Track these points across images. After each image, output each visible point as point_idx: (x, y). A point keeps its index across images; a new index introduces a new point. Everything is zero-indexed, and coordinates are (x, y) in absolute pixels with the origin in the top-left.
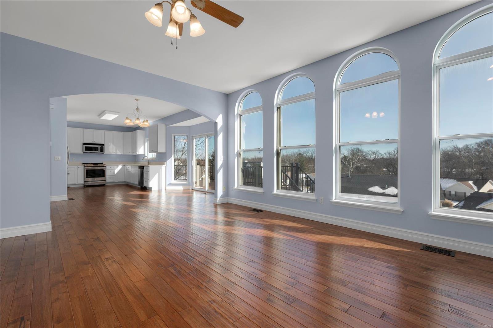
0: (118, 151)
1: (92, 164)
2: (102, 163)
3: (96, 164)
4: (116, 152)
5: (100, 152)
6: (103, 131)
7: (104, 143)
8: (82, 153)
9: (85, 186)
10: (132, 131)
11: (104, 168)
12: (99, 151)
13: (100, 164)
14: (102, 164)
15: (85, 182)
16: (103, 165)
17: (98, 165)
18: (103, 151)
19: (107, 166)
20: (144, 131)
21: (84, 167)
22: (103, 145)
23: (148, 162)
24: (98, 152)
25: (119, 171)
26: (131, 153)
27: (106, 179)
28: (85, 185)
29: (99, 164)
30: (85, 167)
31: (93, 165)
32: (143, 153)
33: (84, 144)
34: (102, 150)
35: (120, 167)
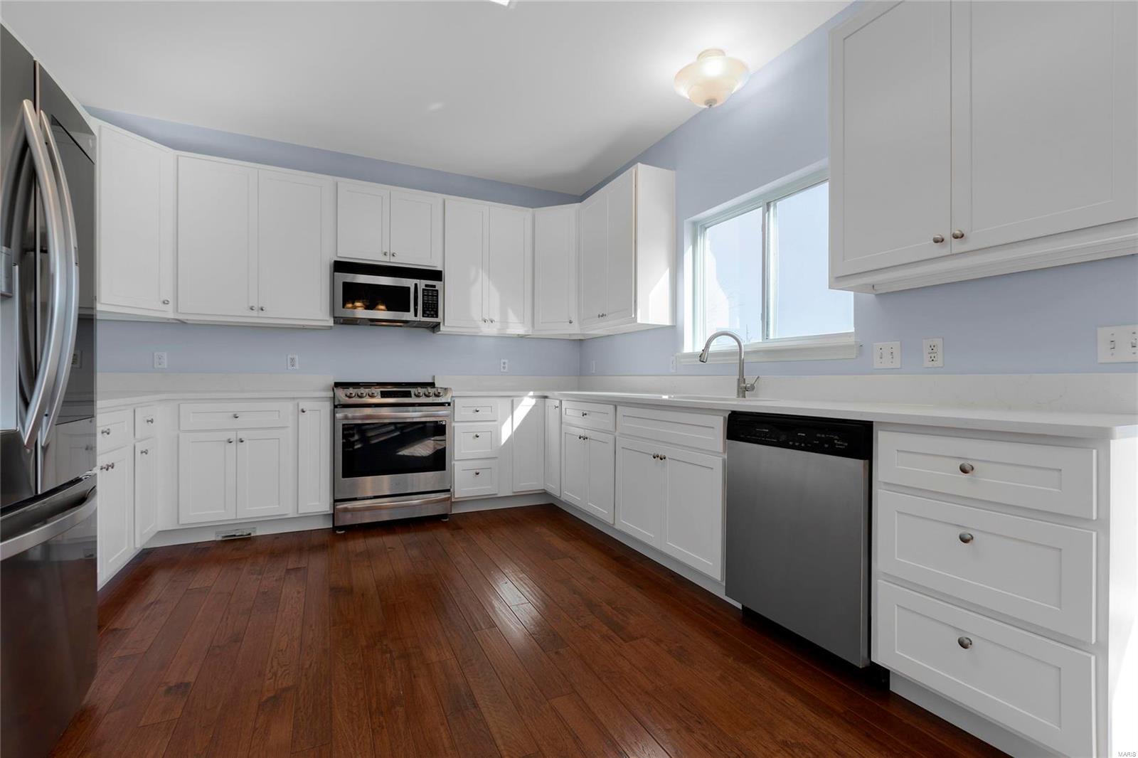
0: (512, 317)
1: (377, 391)
2: (432, 385)
3: (399, 391)
4: (505, 321)
5: (420, 318)
6: (440, 197)
7: (439, 269)
8: (331, 323)
9: (341, 528)
10: (580, 202)
11: (442, 412)
12: (416, 315)
13: (421, 391)
14: (431, 390)
15: (341, 506)
16: (437, 395)
17: (408, 395)
18: (436, 315)
19: (458, 403)
20: (674, 172)
21: (335, 407)
22: (437, 275)
23: (741, 379)
24: (409, 316)
25: (517, 434)
26: (575, 323)
27: (451, 480)
28: (339, 523)
29: (413, 391)
30: (337, 407)
31: (384, 395)
32: (666, 321)
33: (340, 266)
34: (432, 307)
35: (527, 404)
